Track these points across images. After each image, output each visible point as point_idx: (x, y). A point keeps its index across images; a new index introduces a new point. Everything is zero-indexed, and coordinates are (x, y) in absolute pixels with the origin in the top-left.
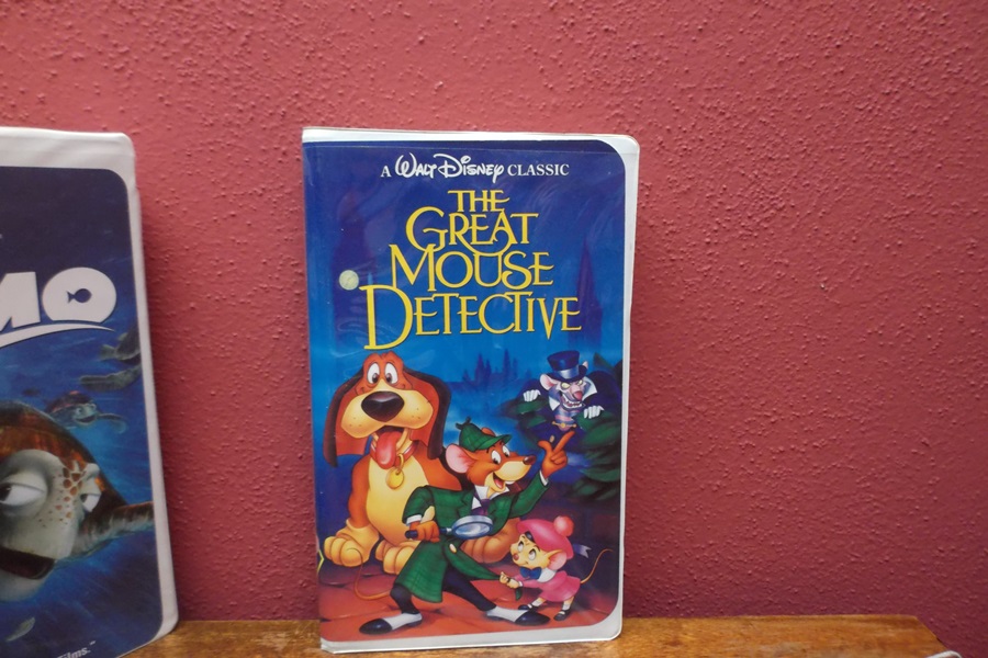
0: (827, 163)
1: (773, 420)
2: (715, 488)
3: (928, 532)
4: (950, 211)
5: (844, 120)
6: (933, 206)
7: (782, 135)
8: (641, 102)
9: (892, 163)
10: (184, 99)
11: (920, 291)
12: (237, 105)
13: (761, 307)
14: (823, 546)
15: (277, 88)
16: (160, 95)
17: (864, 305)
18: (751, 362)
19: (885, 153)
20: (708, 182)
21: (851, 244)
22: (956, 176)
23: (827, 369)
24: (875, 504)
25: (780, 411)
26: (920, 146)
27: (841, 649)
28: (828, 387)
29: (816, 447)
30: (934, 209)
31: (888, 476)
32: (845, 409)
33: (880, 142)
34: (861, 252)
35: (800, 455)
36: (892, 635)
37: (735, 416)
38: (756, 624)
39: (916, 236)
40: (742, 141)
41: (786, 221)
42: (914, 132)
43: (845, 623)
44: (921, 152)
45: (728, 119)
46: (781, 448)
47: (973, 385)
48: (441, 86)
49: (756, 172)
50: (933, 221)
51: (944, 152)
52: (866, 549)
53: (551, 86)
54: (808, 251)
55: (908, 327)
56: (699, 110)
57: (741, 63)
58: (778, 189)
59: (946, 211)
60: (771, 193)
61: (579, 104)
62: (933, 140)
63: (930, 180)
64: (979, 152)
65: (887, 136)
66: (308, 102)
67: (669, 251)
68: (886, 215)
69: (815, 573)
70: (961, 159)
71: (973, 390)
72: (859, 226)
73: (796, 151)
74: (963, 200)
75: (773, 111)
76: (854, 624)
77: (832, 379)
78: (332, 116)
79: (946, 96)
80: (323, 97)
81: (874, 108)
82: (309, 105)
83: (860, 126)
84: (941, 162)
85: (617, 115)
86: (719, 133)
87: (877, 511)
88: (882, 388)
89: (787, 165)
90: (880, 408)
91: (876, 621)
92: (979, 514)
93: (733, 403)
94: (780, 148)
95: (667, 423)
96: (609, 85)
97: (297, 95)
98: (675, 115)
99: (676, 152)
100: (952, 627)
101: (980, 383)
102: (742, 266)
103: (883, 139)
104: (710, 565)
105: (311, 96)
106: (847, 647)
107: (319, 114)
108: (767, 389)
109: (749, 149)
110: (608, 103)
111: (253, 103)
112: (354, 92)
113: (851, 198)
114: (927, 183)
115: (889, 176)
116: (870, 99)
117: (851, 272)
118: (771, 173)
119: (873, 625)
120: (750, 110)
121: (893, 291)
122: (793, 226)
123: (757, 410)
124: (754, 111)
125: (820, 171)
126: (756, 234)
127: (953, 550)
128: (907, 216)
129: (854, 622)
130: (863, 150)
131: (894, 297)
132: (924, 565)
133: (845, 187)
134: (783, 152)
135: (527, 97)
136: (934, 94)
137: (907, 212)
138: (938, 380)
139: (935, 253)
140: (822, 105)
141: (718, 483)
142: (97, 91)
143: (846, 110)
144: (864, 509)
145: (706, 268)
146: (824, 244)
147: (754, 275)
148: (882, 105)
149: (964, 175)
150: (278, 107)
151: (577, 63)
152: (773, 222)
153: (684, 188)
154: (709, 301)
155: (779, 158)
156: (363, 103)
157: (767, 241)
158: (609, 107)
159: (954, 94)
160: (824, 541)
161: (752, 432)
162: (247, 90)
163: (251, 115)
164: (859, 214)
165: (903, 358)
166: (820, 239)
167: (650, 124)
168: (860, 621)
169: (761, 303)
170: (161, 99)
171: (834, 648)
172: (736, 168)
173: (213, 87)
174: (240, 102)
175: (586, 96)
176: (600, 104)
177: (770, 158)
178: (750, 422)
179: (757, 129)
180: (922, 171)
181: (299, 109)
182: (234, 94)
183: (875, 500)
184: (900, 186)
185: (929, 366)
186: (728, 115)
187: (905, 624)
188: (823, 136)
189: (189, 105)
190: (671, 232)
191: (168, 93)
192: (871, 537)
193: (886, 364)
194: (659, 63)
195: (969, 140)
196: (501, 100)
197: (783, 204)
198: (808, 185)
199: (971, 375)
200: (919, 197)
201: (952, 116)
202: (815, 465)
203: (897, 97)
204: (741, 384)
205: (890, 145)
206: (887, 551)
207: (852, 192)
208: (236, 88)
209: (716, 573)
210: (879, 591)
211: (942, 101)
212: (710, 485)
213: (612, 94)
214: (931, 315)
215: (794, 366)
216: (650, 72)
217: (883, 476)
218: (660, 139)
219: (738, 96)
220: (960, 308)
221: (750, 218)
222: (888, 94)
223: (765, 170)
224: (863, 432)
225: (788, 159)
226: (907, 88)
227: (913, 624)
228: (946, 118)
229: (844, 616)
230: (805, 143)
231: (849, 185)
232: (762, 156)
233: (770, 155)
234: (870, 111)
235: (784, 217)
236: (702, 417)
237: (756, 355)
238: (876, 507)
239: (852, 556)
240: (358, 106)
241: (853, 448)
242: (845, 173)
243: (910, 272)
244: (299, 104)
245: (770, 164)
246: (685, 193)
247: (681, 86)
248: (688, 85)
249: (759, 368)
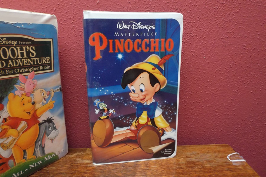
0: (205, 23)
1: (191, 94)
3: (233, 123)
4: (239, 36)
5: (210, 11)
6: (234, 35)
7: (193, 15)
8: (154, 7)
9: (223, 23)
10: (27, 5)
11: (230, 59)
12: (42, 7)
13: (188, 63)
14: (205, 127)
15: (53, 2)
16: (20, 4)
17: (215, 63)
18: (185, 79)
19: (221, 20)
21: (212, 46)
22: (241, 26)
23: (205, 80)
24: (219, 116)
25: (193, 92)
26: (231, 18)
27: (208, 153)
28: (206, 85)
29: (203, 101)
30: (234, 36)
31: (222, 108)
32: (210, 91)
33: (220, 17)
34: (214, 48)
35: (198, 103)
36: (222, 149)
38: (186, 147)
39: (229, 43)
41: (194, 40)
42: (229, 14)
43: (209, 146)
44: (231, 20)
46: (193, 102)
47: (245, 84)
48: (99, 2)
49: (186, 26)
50: (234, 39)
51: (237, 20)
52: (216, 127)
53: (129, 2)
54: (200, 48)
55: (227, 68)
56: (170, 9)
58: (192, 31)
59: (238, 36)
60: (190, 32)
61: (137, 7)
62: (235, 16)
63: (233, 28)
64: (247, 20)
65: (222, 15)
66: (62, 6)
68: (221, 38)
69: (203, 134)
70: (242, 22)
71: (245, 85)
72: (214, 41)
73: (197, 20)
74: (242, 33)
75: (191, 9)
76: (212, 147)
77: (207, 83)
78: (68, 10)
79: (238, 4)
80: (66, 5)
81: (218, 8)
82: (62, 7)
83: (214, 13)
84: (236, 23)
85: (148, 10)
87: (219, 118)
88: (220, 85)
89: (195, 24)
90: (220, 90)
91: (218, 146)
92: (246, 118)
94: (192, 19)
96: (145, 2)
97: (59, 4)
98: (164, 10)
100: (239, 147)
101: (246, 83)
103: (221, 16)
105: (63, 5)
106: (210, 152)
107: (65, 10)
108: (190, 86)
110: (145, 7)
111: (46, 6)
112: (75, 4)
113: (212, 33)
114: (233, 29)
115: (222, 27)
116: (217, 5)
117: (212, 53)
118: (190, 26)
119: (217, 147)
120: (184, 9)
121: (223, 58)
122: (196, 41)
123: (187, 91)
124: (186, 9)
125: (203, 26)
126: (186, 43)
127: (239, 127)
128: (227, 38)
129: (212, 146)
130: (215, 20)
131: (224, 60)
132: (231, 131)
133: (210, 30)
134: (193, 20)
135: (123, 5)
136: (234, 4)
137: (227, 37)
138: (235, 83)
139: (235, 48)
140: (204, 7)
142: (2, 3)
143: (211, 8)
144: (216, 117)
146: (205, 46)
147: (186, 55)
148: (221, 7)
149: (243, 26)
150: (53, 8)
152: (191, 40)
155: (192, 22)
156: (77, 7)
157: (189, 45)
158: (145, 8)
159: (240, 3)
160: (205, 126)
161: (186, 97)
162: (45, 3)
163: (46, 10)
164: (214, 38)
165: (226, 77)
166: (203, 44)
168: (214, 146)
169: (188, 62)
170: (20, 5)
171: (206, 153)
173: (35, 2)
174: (43, 6)
175: (139, 5)
176: (143, 7)
177: (190, 22)
178: (185, 95)
179: (186, 14)
180: (231, 25)
181: (59, 8)
182: (41, 4)
183: (218, 115)
184: (225, 30)
185: (233, 79)
186: (178, 10)
187: (225, 146)
188: (204, 16)
189: (28, 7)
191: (22, 3)
192: (217, 124)
193: (221, 78)
195: (244, 16)
196: (116, 6)
197: (193, 35)
198: (200, 30)
199: (244, 81)
200: (230, 32)
201: (239, 10)
202: (203, 106)
203: (225, 5)
205: (223, 18)
206: (222, 128)
207: (212, 32)
208: (41, 2)
210: (220, 138)
211: (237, 5)
213: (146, 4)
214: (233, 65)
215: (197, 79)
217: (221, 108)
219: (181, 5)
220: (241, 63)
221: (184, 39)
222: (222, 4)
223: (189, 26)
224: (215, 97)
225: (195, 22)
226: (227, 2)
227: (228, 146)
228: (238, 10)
229: (210, 145)
230: (200, 18)
231: (211, 30)
232: (188, 22)
233: (190, 21)
234: (217, 9)
235: (194, 39)
237: (187, 77)
238: (219, 117)
239: (213, 129)
240: (76, 8)
241: (213, 101)
242: (210, 26)
243: (228, 53)
244: (59, 7)
245: (190, 24)
248: (167, 2)
249: (187, 80)
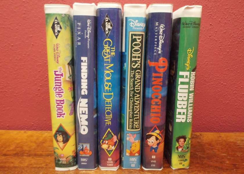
1: (242, 87)
2: (227, 103)
8: (216, 11)
13: (240, 60)
20: (230, 30)
25: (243, 85)
37: (232, 86)
40: (239, 21)
45: (236, 15)
49: (241, 28)
56: (229, 13)
57: (240, 2)
67: (220, 46)
85: (210, 14)
86: (233, 19)
93: (232, 83)
95: (217, 87)
96: (209, 7)
98: (223, 14)
99: (223, 23)
102: (237, 50)
104: (224, 121)
109: (240, 23)
123: (238, 84)
124: (242, 14)
126: (240, 43)
141: (228, 102)
145: (228, 50)
147: (239, 52)
151: (202, 2)
153: (224, 32)
154: (228, 58)
158: (208, 12)
161: (236, 90)
167: (218, 16)
172: (237, 27)
176: (206, 11)
178: (236, 87)
186: (236, 14)
190: (221, 42)
194: (221, 2)
204: (235, 78)
209: (226, 123)
212: (226, 102)
213: (209, 9)
216: (218, 4)
218: (220, 20)
219: (239, 10)
221: (239, 39)
236: (225, 86)
237: (239, 71)
246: (224, 33)
247: (226, 7)
248: (227, 7)
249: (239, 74)
